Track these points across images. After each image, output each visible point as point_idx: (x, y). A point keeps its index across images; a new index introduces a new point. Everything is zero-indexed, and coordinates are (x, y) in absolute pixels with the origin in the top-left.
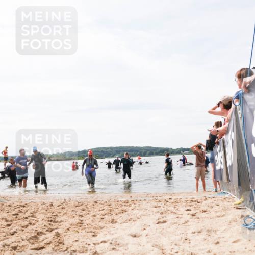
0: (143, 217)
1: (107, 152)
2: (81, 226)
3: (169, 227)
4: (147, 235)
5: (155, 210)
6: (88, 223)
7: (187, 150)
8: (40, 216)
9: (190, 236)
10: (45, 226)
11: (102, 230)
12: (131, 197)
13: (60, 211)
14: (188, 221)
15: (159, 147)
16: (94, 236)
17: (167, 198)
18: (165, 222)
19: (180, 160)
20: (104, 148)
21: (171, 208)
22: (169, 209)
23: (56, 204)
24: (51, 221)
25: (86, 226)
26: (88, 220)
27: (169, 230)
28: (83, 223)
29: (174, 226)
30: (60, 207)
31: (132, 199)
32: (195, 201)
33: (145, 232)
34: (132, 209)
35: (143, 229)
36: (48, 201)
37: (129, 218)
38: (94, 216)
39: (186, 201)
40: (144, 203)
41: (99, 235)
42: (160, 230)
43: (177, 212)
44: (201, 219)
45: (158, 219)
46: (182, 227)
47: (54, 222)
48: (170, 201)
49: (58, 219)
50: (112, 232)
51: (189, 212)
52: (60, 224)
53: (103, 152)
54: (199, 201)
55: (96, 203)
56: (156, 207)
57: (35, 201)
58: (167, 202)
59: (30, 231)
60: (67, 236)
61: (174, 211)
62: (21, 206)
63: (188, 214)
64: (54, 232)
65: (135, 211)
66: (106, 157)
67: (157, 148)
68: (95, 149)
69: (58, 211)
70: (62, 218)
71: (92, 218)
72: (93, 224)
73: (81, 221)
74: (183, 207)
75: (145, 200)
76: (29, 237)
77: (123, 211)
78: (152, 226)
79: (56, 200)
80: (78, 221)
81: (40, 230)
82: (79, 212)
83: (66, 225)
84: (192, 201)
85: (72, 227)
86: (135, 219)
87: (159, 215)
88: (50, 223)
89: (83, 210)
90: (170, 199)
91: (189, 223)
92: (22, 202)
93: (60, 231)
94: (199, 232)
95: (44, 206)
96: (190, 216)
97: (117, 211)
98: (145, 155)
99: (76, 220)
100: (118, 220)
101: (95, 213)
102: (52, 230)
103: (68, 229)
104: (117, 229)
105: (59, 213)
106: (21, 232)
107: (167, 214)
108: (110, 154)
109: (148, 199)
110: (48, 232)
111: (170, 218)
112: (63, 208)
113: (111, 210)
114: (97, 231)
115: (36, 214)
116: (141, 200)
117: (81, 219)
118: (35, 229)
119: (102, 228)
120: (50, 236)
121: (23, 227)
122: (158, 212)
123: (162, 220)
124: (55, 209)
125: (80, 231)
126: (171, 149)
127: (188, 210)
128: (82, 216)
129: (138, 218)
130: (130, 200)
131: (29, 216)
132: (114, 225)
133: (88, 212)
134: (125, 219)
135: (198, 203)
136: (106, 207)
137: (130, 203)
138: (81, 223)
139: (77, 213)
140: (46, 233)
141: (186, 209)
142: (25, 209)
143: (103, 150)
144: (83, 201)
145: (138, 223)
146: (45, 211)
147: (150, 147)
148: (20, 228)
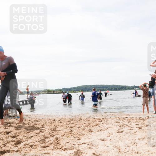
0: (108, 128)
1: (88, 88)
2: (71, 134)
3: (125, 135)
4: (110, 140)
5: (116, 124)
6: (75, 132)
7: (138, 87)
8: (47, 127)
9: (137, 141)
10: (49, 133)
11: (84, 136)
12: (102, 116)
13: (59, 124)
14: (136, 132)
15: (120, 85)
16: (78, 139)
17: (124, 117)
18: (122, 132)
19: (133, 93)
20: (87, 85)
21: (127, 123)
22: (125, 123)
23: (57, 119)
24: (53, 130)
25: (74, 134)
26: (75, 130)
27: (124, 137)
28: (72, 132)
29: (128, 135)
30: (59, 122)
31: (103, 117)
32: (142, 119)
33: (109, 138)
34: (103, 124)
35: (108, 136)
36: (52, 118)
37: (100, 129)
38: (79, 127)
39: (136, 119)
40: (110, 120)
41: (81, 139)
42: (119, 137)
43: (130, 125)
44: (145, 131)
45: (118, 130)
46: (132, 136)
47: (55, 131)
48: (126, 119)
49: (57, 129)
50: (89, 138)
51: (137, 126)
52: (59, 132)
53: (86, 88)
54: (144, 119)
55: (81, 119)
56: (117, 123)
57: (44, 118)
58: (124, 119)
59: (40, 136)
60: (62, 140)
61: (128, 125)
62: (36, 121)
63: (137, 127)
64: (54, 137)
65: (104, 125)
66: (88, 91)
67: (119, 86)
68: (81, 86)
69: (58, 124)
70: (60, 129)
71: (77, 129)
72: (78, 132)
73: (71, 130)
74: (134, 122)
75: (111, 118)
76: (40, 139)
77: (97, 125)
78: (114, 134)
79: (57, 117)
80: (69, 130)
81: (46, 136)
82: (70, 125)
83: (62, 133)
84: (140, 119)
85: (65, 134)
86: (104, 129)
87: (118, 128)
88: (52, 131)
89: (73, 124)
90: (126, 117)
91: (137, 133)
92: (37, 119)
93: (58, 136)
94: (143, 139)
95: (50, 121)
96: (138, 129)
97: (93, 124)
98: (111, 90)
99: (68, 130)
100: (93, 130)
101: (80, 126)
102: (54, 136)
103: (63, 135)
104: (93, 136)
105: (58, 125)
106: (35, 137)
107: (124, 127)
108: (90, 89)
109: (112, 117)
110: (51, 137)
111: (125, 129)
112: (61, 122)
113: (89, 124)
114: (81, 136)
115: (45, 126)
116: (108, 118)
117: (71, 129)
118: (43, 135)
119: (83, 135)
120: (52, 139)
121: (36, 134)
122: (118, 125)
123: (120, 131)
124: (56, 123)
125: (70, 136)
126: (128, 86)
127: (137, 125)
128: (72, 127)
129: (106, 129)
130: (101, 117)
131: (40, 127)
132: (91, 133)
133: (75, 125)
134: (98, 129)
135: (144, 120)
136: (87, 122)
137: (102, 120)
138: (71, 132)
139: (69, 126)
140: (50, 137)
141: (136, 124)
142: (38, 123)
143: (86, 87)
144: (73, 118)
145: (105, 132)
146: (50, 124)
147: (115, 85)
148: (35, 134)
